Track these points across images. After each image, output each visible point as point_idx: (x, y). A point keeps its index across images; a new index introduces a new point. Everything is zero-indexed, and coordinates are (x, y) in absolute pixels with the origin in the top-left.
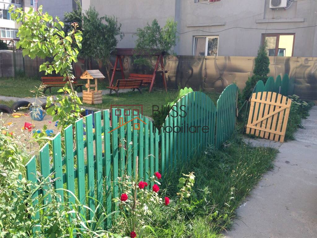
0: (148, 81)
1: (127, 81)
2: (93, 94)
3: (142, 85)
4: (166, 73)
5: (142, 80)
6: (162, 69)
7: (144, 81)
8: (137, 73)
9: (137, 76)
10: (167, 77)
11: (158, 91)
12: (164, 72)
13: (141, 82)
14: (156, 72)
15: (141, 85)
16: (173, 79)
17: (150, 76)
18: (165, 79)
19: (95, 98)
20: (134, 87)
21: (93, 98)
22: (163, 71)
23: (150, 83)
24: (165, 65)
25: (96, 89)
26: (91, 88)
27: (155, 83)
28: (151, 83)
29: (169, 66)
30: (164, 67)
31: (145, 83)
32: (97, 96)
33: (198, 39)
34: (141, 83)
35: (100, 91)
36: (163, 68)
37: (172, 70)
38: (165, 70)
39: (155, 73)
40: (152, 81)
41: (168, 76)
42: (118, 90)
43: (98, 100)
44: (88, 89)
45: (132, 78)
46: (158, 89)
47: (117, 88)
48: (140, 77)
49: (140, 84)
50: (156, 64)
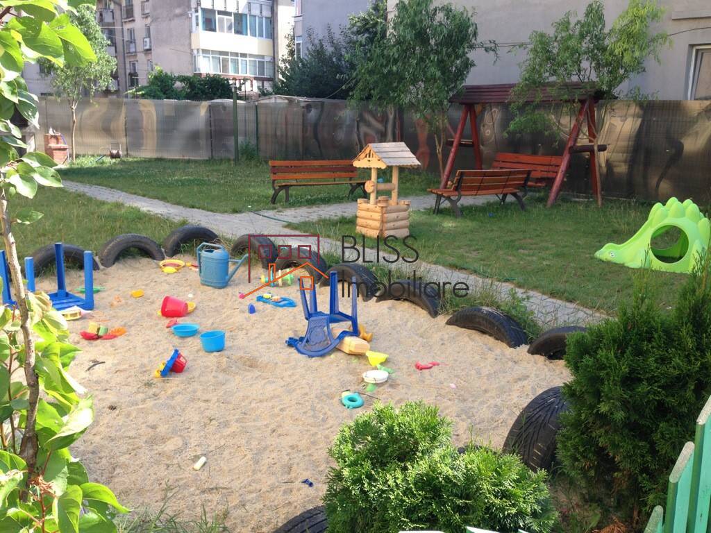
0: (545, 175)
1: (485, 174)
2: (385, 209)
3: (529, 183)
4: (602, 153)
5: (529, 173)
6: (590, 141)
7: (533, 175)
8: (516, 152)
9: (516, 160)
10: (603, 165)
11: (576, 202)
12: (596, 148)
13: (525, 176)
14: (571, 148)
15: (524, 185)
16: (622, 169)
17: (554, 160)
18: (597, 169)
19: (390, 222)
20: (506, 190)
21: (383, 222)
22: (593, 146)
23: (550, 181)
24: (598, 131)
25: (394, 195)
26: (379, 193)
27: (565, 180)
28: (554, 179)
29: (610, 131)
30: (597, 136)
31: (537, 179)
32: (394, 215)
33: (704, 54)
34: (527, 180)
35: (403, 202)
36: (594, 137)
37: (618, 143)
38: (599, 144)
39: (570, 153)
40: (557, 172)
41: (607, 161)
42: (459, 200)
43: (397, 229)
44: (373, 197)
45: (503, 165)
46: (574, 196)
47: (457, 193)
48: (526, 161)
49: (522, 182)
50: (572, 126)
